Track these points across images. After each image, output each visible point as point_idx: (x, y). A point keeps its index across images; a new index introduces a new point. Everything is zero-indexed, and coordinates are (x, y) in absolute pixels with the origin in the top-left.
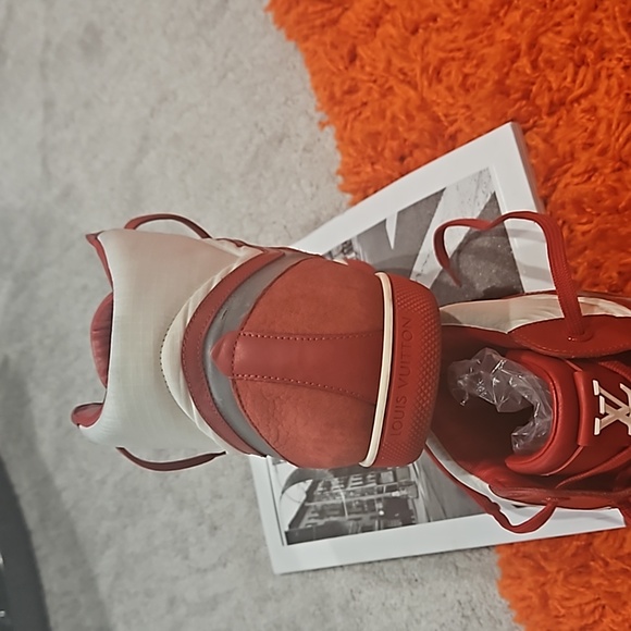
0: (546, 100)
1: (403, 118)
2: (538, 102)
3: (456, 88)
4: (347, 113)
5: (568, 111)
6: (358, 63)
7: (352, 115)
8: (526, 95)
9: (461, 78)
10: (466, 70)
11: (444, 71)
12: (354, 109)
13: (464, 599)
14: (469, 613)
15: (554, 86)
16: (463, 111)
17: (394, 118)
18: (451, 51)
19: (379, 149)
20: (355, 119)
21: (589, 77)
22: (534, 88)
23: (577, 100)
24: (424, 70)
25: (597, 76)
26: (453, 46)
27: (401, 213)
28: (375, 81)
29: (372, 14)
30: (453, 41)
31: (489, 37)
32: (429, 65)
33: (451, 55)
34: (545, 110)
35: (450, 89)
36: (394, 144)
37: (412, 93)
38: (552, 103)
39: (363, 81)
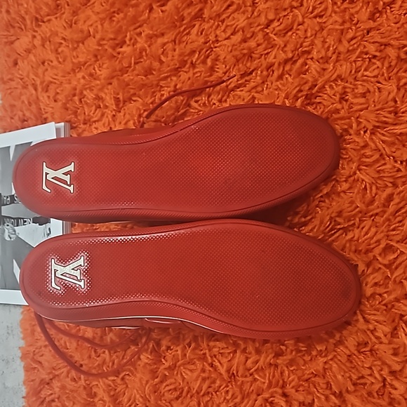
0: (83, 118)
1: (26, 102)
2: (79, 118)
3: (51, 98)
4: (8, 89)
5: (90, 125)
6: (18, 67)
7: (9, 91)
8: (75, 113)
9: (54, 94)
10: (58, 91)
11: (50, 87)
12: (10, 88)
13: (10, 325)
14: (10, 332)
15: (86, 114)
16: (51, 109)
17: (23, 102)
18: (55, 79)
19: (15, 113)
20: (10, 94)
21: (99, 115)
22: (79, 111)
23: (95, 122)
24: (42, 83)
25: (103, 115)
26: (56, 77)
27: (16, 146)
28: (21, 79)
29: (27, 47)
30: (56, 75)
31: (69, 80)
32: (44, 81)
33: (55, 81)
34: (82, 122)
35: (49, 97)
36: (21, 113)
37: (34, 92)
38: (85, 120)
39: (17, 77)
